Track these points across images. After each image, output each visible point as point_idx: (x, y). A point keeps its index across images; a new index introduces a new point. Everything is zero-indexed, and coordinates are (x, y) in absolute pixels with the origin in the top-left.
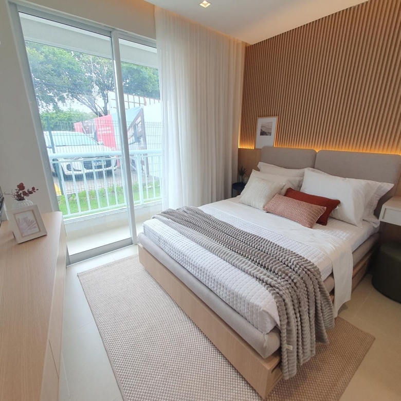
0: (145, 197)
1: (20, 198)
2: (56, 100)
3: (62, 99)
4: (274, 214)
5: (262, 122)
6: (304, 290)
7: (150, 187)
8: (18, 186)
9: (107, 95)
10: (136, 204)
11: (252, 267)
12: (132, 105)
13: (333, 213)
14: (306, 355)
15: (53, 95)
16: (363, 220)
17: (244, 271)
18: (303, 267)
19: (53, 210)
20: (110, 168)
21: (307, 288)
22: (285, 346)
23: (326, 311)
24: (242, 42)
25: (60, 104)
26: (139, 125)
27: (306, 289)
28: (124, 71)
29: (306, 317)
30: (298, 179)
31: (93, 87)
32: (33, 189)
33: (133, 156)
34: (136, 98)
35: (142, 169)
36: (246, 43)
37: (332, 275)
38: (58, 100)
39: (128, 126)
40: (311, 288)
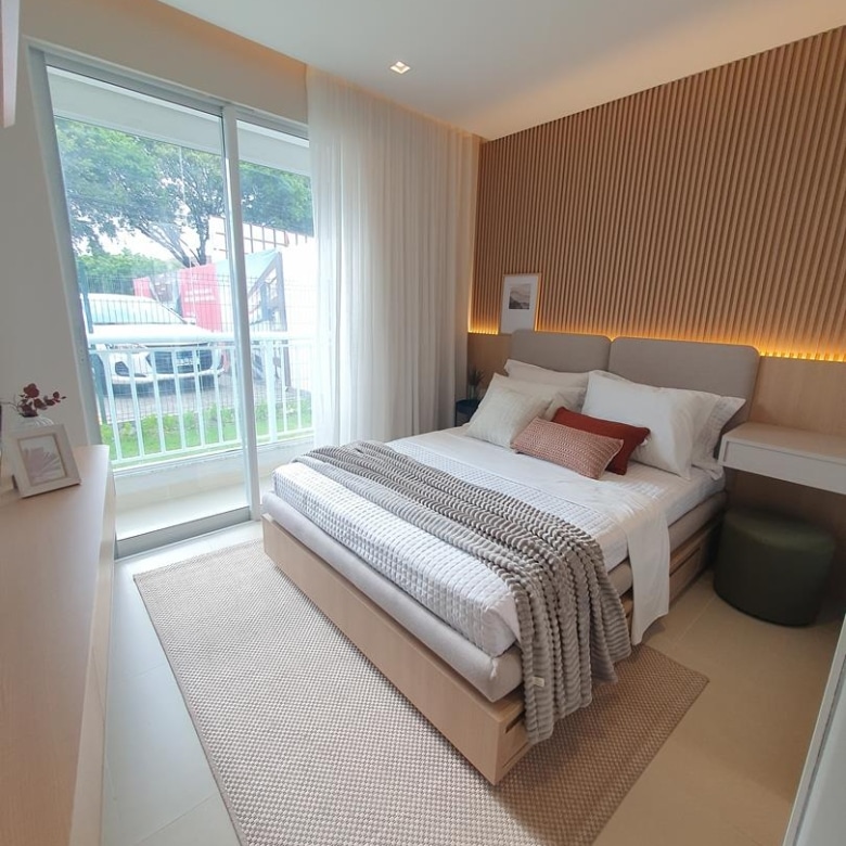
0: (280, 428)
1: (29, 413)
2: (96, 230)
3: (110, 229)
4: (531, 455)
5: (511, 283)
6: (569, 579)
7: (292, 410)
8: (25, 390)
9: (207, 223)
10: (260, 441)
11: (476, 541)
12: (258, 246)
13: (638, 453)
14: (570, 698)
15: (89, 220)
16: (693, 466)
17: (461, 549)
18: (567, 539)
19: (89, 442)
20: (207, 372)
21: (574, 576)
22: (532, 681)
23: (612, 621)
24: (474, 135)
25: (104, 239)
26: (273, 286)
27: (571, 578)
28: (244, 177)
29: (570, 627)
30: (578, 390)
31: (176, 206)
32: (56, 395)
33: (257, 343)
34: (269, 232)
35: (276, 375)
36: (481, 138)
37: (627, 560)
38: (101, 230)
39: (249, 286)
40: (581, 576)
